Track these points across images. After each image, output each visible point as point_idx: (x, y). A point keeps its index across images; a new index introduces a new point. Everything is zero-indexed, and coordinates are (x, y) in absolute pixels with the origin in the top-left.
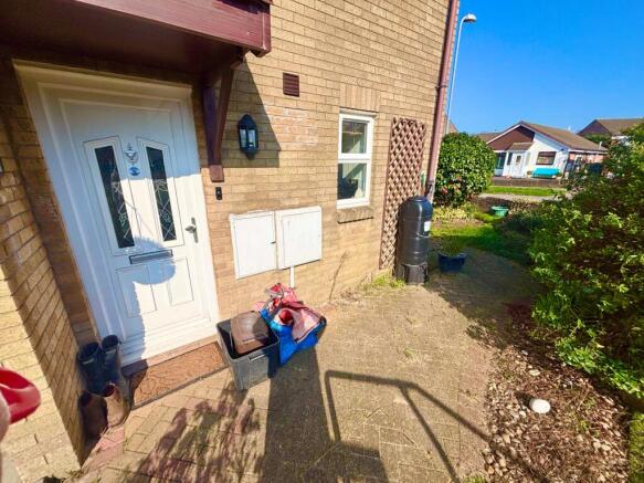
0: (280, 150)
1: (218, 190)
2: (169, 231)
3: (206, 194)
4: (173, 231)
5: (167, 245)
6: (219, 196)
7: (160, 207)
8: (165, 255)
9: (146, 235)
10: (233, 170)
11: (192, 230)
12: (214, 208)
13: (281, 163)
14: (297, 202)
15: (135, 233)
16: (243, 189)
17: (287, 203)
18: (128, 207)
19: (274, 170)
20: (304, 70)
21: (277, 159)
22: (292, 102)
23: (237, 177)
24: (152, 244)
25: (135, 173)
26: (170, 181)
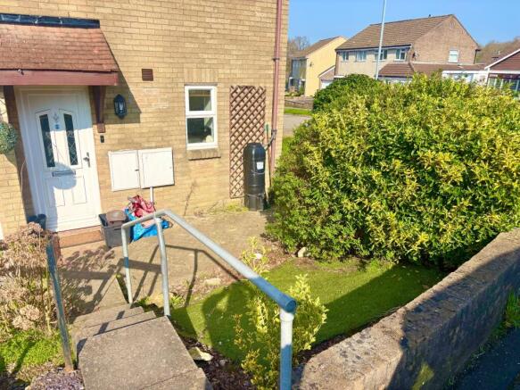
0: (141, 112)
1: (102, 137)
2: (74, 160)
3: (95, 139)
4: (76, 160)
5: (73, 167)
6: (102, 141)
7: (69, 146)
8: (71, 173)
9: (61, 161)
10: (111, 126)
11: (87, 159)
12: (100, 148)
13: (142, 120)
14: (154, 145)
15: (56, 160)
16: (117, 136)
17: (146, 145)
18: (53, 147)
19: (137, 125)
20: (156, 65)
21: (139, 118)
22: (148, 84)
23: (113, 130)
24: (64, 166)
25: (57, 128)
26: (75, 132)
